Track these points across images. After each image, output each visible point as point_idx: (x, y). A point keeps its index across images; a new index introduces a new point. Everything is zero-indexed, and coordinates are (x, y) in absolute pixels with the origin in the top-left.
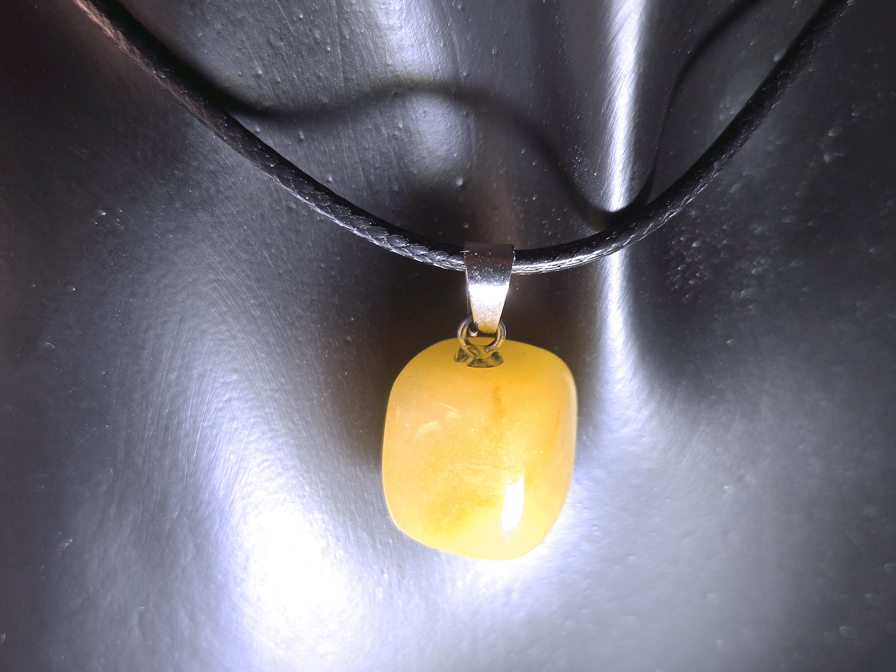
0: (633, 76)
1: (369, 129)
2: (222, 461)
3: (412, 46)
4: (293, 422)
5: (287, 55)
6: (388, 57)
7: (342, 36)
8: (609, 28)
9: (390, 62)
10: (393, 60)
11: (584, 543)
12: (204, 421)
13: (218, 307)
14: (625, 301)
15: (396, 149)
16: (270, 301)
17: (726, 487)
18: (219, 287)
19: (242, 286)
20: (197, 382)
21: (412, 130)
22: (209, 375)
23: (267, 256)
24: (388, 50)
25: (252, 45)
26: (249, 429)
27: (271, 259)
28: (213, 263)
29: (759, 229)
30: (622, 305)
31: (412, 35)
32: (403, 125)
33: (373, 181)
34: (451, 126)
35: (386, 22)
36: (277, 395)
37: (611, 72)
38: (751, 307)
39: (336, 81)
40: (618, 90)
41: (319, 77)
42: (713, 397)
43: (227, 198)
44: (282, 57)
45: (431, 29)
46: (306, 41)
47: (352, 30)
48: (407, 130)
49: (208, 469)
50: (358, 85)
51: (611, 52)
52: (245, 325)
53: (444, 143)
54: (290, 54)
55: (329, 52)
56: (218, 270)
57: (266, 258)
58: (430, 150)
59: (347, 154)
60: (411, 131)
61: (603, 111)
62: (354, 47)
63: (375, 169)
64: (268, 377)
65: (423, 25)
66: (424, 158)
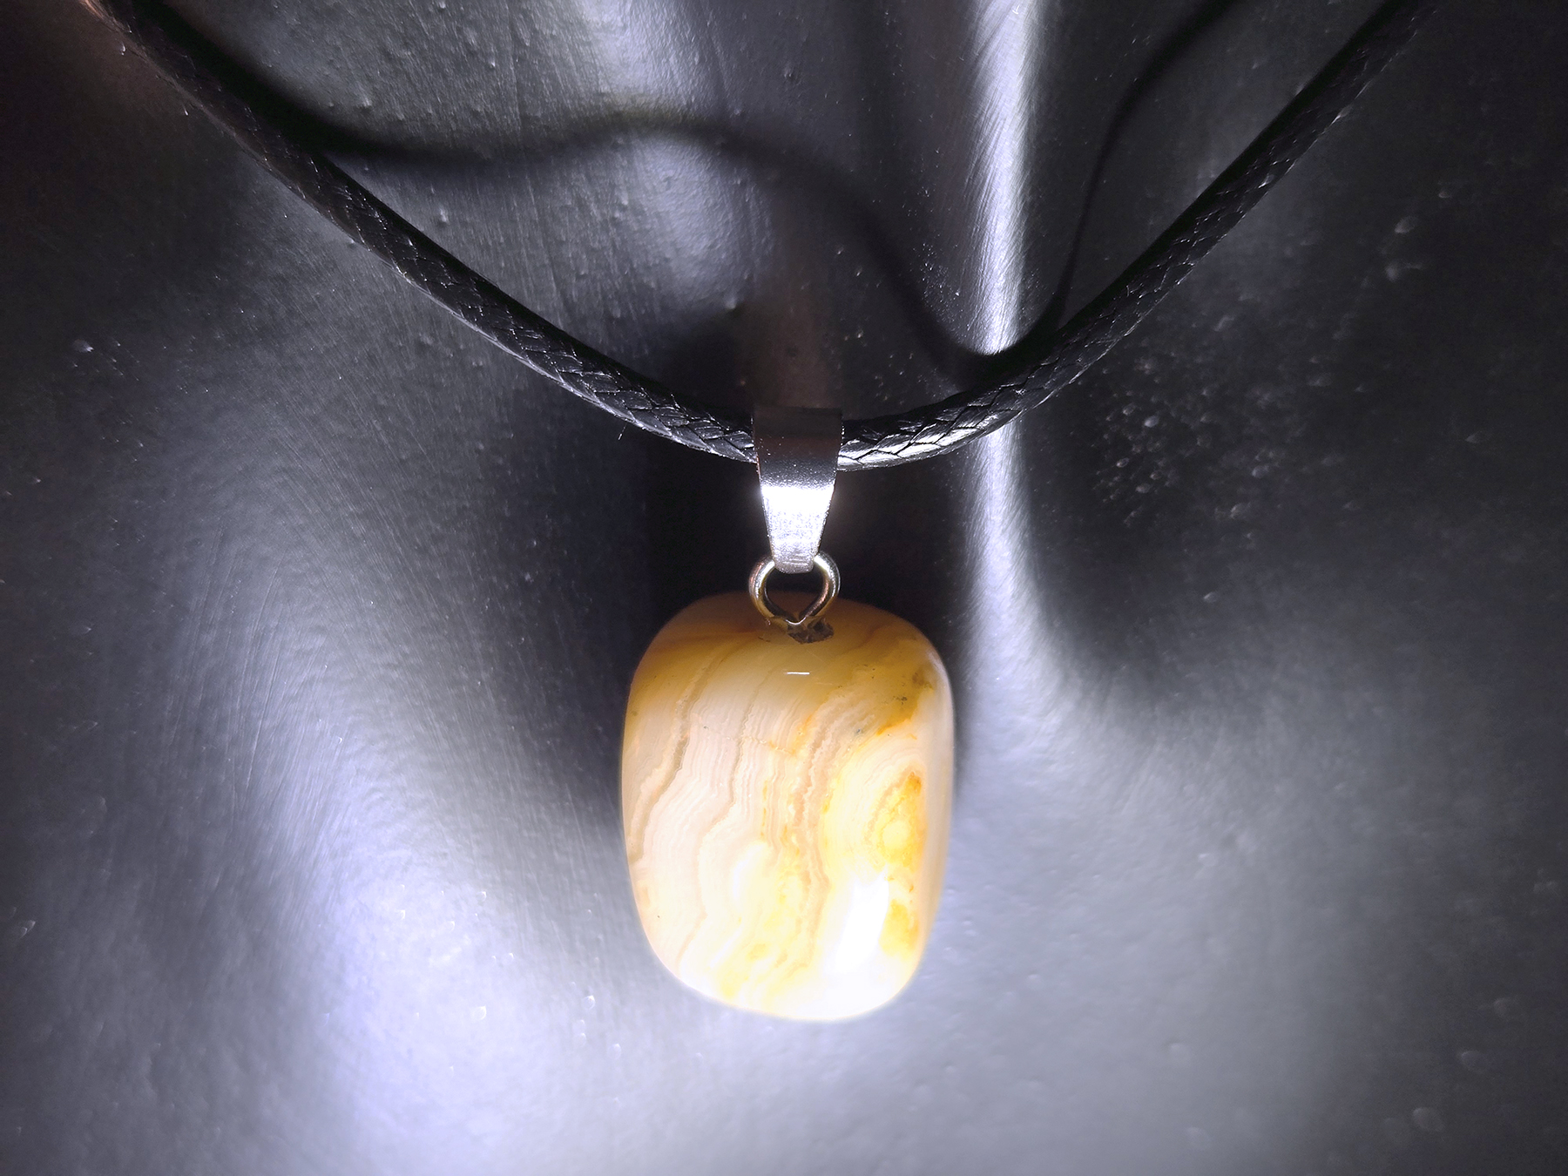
0: (1019, 118)
1: (567, 207)
2: (297, 791)
3: (644, 61)
4: (425, 724)
5: (417, 73)
6: (600, 81)
7: (518, 41)
8: (974, 33)
9: (605, 88)
10: (610, 84)
11: (948, 949)
12: (265, 718)
13: (290, 517)
14: (1014, 521)
15: (617, 244)
16: (383, 510)
17: (1202, 856)
18: (291, 483)
19: (333, 480)
20: (252, 650)
21: (646, 209)
22: (274, 638)
23: (379, 428)
24: (601, 68)
25: (352, 54)
26: (344, 735)
27: (388, 434)
28: (282, 440)
29: (1266, 397)
30: (1010, 528)
31: (644, 41)
32: (630, 201)
33: (575, 300)
34: (715, 205)
35: (596, 19)
36: (395, 675)
37: (979, 112)
38: (1249, 535)
39: (506, 120)
40: (992, 143)
41: (475, 114)
42: (1177, 695)
43: (307, 324)
44: (409, 78)
45: (677, 31)
46: (452, 49)
47: (535, 31)
48: (636, 210)
49: (273, 802)
50: (548, 128)
51: (979, 76)
52: (339, 550)
53: (702, 234)
54: (423, 73)
55: (493, 69)
56: (290, 452)
57: (377, 432)
58: (678, 247)
59: (527, 251)
60: (644, 212)
61: (967, 180)
62: (539, 61)
63: (579, 277)
64: (379, 642)
65: (664, 23)
66: (667, 260)
